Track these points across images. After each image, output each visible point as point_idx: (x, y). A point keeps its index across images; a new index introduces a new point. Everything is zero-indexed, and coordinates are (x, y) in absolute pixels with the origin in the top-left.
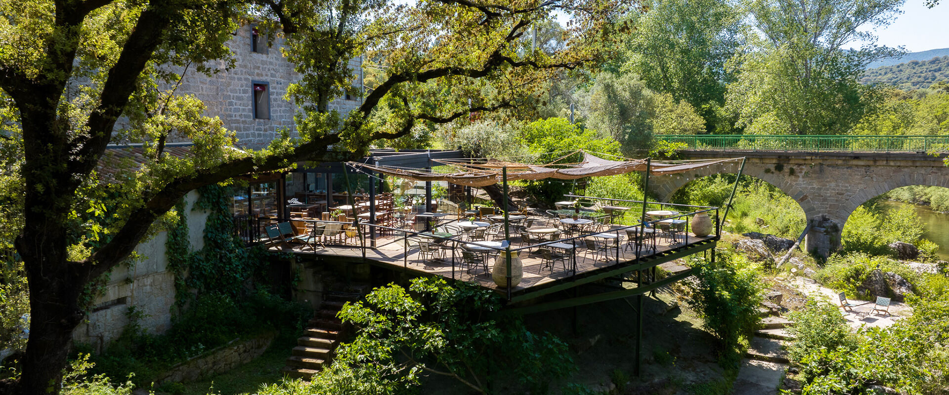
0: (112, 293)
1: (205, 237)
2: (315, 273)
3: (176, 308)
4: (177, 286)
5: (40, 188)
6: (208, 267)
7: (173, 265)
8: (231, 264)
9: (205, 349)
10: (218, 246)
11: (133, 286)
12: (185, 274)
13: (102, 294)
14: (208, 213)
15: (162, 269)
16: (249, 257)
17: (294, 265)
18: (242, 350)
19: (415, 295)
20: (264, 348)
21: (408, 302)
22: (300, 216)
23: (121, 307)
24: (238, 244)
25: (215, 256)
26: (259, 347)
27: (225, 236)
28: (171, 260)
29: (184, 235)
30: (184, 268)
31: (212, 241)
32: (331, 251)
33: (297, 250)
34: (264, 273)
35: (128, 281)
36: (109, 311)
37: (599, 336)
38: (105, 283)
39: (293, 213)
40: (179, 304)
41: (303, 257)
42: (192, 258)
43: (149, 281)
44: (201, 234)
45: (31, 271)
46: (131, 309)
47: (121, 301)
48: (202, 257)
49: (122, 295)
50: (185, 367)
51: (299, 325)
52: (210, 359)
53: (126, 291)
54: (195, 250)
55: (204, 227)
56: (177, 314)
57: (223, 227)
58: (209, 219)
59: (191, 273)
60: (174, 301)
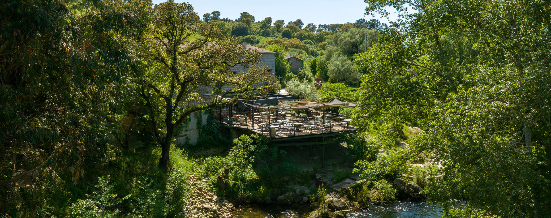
0: (183, 133)
1: (207, 121)
2: (236, 133)
3: (199, 139)
4: (199, 133)
5: (168, 113)
6: (207, 129)
7: (198, 128)
8: (213, 128)
9: (204, 149)
10: (210, 124)
11: (188, 132)
12: (201, 130)
13: (181, 133)
14: (208, 115)
15: (196, 129)
16: (219, 127)
17: (231, 130)
18: (214, 151)
19: (251, 138)
20: (221, 151)
21: (249, 140)
22: (236, 116)
23: (185, 137)
24: (216, 123)
25: (209, 126)
26: (219, 151)
27: (212, 121)
28: (198, 127)
29: (201, 120)
30: (201, 129)
31: (209, 122)
32: (241, 127)
33: (233, 126)
34: (223, 132)
35: (187, 131)
36: (182, 137)
37: (318, 157)
38: (182, 131)
39: (234, 115)
40: (200, 138)
41: (234, 128)
42: (203, 126)
43: (192, 131)
44: (206, 120)
45: (167, 125)
46: (188, 138)
47: (185, 135)
48: (206, 126)
49: (186, 134)
50: (199, 153)
51: (229, 146)
52: (205, 151)
53: (186, 133)
54: (204, 124)
55: (207, 118)
56: (199, 140)
57: (212, 118)
58: (208, 116)
59: (203, 130)
60: (198, 137)
